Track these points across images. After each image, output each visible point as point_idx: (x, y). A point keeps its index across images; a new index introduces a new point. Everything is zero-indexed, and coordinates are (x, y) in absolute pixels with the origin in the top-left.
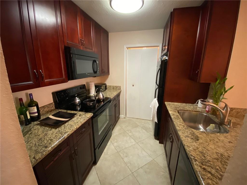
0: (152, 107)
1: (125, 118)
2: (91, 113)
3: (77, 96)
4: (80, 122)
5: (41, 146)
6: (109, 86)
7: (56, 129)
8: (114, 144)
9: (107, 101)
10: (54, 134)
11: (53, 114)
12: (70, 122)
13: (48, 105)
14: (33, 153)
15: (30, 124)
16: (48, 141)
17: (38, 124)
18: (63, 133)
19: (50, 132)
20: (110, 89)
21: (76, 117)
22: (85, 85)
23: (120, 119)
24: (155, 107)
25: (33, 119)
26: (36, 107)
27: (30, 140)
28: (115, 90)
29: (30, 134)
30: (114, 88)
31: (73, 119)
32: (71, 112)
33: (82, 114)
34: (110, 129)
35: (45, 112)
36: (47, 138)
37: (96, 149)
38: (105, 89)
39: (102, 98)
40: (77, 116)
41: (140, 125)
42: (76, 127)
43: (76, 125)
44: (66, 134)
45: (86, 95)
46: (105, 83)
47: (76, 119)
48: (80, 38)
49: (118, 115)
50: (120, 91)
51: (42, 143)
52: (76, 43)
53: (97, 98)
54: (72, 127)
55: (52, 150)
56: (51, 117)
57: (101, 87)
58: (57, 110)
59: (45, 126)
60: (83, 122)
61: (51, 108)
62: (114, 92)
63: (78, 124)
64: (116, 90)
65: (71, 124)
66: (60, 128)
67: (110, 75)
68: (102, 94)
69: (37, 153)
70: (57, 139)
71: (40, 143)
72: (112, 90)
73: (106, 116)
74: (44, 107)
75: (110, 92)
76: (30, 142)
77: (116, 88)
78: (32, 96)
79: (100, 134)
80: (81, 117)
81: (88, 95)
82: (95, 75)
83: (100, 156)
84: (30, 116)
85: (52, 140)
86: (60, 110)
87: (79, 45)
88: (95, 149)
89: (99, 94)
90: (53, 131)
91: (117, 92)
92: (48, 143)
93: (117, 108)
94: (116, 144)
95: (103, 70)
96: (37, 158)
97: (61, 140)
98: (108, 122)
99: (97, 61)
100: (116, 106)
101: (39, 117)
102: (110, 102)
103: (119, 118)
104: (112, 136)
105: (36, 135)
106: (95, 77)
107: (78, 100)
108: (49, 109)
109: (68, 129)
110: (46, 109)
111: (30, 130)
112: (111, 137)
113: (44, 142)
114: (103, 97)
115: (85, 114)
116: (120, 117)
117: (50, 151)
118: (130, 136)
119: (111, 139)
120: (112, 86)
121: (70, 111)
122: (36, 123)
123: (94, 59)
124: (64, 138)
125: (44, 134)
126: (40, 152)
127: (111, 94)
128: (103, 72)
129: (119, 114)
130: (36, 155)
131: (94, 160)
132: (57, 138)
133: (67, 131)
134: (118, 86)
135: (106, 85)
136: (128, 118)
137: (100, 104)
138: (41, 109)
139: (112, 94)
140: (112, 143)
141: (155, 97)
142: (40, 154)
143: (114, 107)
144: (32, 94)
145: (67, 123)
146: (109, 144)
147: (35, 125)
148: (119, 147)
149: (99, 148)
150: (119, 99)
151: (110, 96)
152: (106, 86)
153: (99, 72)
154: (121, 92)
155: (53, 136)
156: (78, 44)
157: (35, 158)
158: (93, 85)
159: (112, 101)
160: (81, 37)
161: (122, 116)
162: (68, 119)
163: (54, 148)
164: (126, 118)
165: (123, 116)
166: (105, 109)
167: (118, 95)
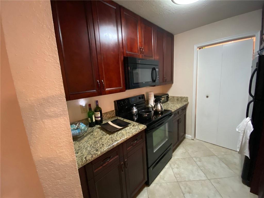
0: (240, 131)
1: (193, 140)
2: (145, 125)
3: (135, 106)
4: (131, 133)
5: (94, 148)
6: (172, 96)
7: (110, 135)
8: (174, 169)
9: (166, 114)
10: (107, 139)
11: (112, 120)
12: (123, 131)
13: (110, 112)
14: (87, 153)
15: (94, 126)
16: (100, 145)
17: (99, 128)
18: (114, 141)
19: (105, 137)
20: (173, 100)
21: (130, 127)
22: (144, 95)
23: (185, 140)
24: (247, 131)
25: (97, 123)
26: (99, 112)
27: (89, 141)
28: (179, 102)
29: (91, 135)
30: (179, 99)
31: (126, 128)
32: (126, 121)
33: (136, 124)
34: (170, 149)
35: (107, 118)
36: (101, 142)
37: (150, 169)
38: (166, 100)
39: (160, 110)
40: (130, 125)
41: (216, 155)
42: (126, 137)
43: (127, 135)
44: (116, 142)
45: (145, 106)
46: (167, 93)
47: (129, 129)
48: (139, 47)
49: (183, 134)
50: (186, 103)
51: (95, 146)
52: (135, 53)
53: (154, 109)
54: (123, 136)
55: (101, 155)
56: (110, 123)
57: (161, 98)
58: (117, 117)
59: (103, 131)
60: (134, 133)
61: (112, 114)
62: (178, 104)
63: (129, 134)
64: (181, 102)
65: (123, 133)
66: (113, 135)
67: (173, 84)
68: (160, 105)
69: (89, 154)
70: (107, 146)
71: (94, 145)
72: (175, 101)
73: (165, 131)
74: (106, 113)
75: (172, 103)
76: (88, 142)
77: (181, 99)
78: (98, 103)
79: (155, 152)
80: (133, 128)
81: (146, 106)
82: (154, 84)
83: (155, 179)
84: (95, 120)
85: (103, 145)
86: (119, 118)
87: (139, 54)
88: (148, 168)
89: (157, 105)
90: (107, 136)
91: (182, 104)
92: (100, 147)
93: (181, 125)
94: (176, 170)
95: (164, 78)
96: (88, 158)
97: (110, 147)
98: (167, 140)
99: (157, 68)
100: (180, 122)
101: (101, 121)
102: (171, 116)
103: (184, 138)
104: (172, 158)
105: (94, 137)
106: (154, 86)
107: (135, 110)
108: (110, 115)
109: (119, 137)
110: (108, 115)
111: (92, 131)
112: (171, 160)
113: (97, 146)
114: (162, 108)
115: (139, 125)
116: (186, 137)
117: (99, 155)
118: (199, 167)
119: (170, 162)
120: (175, 97)
121: (126, 119)
122: (98, 126)
123: (153, 66)
124: (113, 146)
125: (100, 138)
126: (91, 154)
127: (173, 107)
128: (164, 81)
129: (185, 133)
130: (88, 155)
131: (146, 180)
132: (108, 144)
133: (117, 139)
134: (184, 97)
135: (168, 95)
136: (197, 141)
137: (157, 116)
138: (105, 115)
139: (175, 106)
140: (171, 167)
141: (247, 116)
142: (91, 156)
143: (177, 123)
144: (97, 101)
145: (120, 131)
146: (167, 166)
147: (97, 128)
148: (180, 176)
149: (153, 168)
150: (184, 114)
151: (171, 108)
152: (168, 97)
153: (158, 81)
154: (189, 104)
155: (105, 141)
156: (137, 53)
157: (86, 158)
158: (152, 95)
159: (173, 115)
160: (141, 46)
161: (188, 136)
162: (121, 127)
163: (103, 153)
164: (195, 139)
165: (191, 136)
166: (163, 123)
167: (184, 109)
